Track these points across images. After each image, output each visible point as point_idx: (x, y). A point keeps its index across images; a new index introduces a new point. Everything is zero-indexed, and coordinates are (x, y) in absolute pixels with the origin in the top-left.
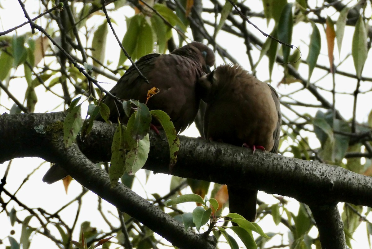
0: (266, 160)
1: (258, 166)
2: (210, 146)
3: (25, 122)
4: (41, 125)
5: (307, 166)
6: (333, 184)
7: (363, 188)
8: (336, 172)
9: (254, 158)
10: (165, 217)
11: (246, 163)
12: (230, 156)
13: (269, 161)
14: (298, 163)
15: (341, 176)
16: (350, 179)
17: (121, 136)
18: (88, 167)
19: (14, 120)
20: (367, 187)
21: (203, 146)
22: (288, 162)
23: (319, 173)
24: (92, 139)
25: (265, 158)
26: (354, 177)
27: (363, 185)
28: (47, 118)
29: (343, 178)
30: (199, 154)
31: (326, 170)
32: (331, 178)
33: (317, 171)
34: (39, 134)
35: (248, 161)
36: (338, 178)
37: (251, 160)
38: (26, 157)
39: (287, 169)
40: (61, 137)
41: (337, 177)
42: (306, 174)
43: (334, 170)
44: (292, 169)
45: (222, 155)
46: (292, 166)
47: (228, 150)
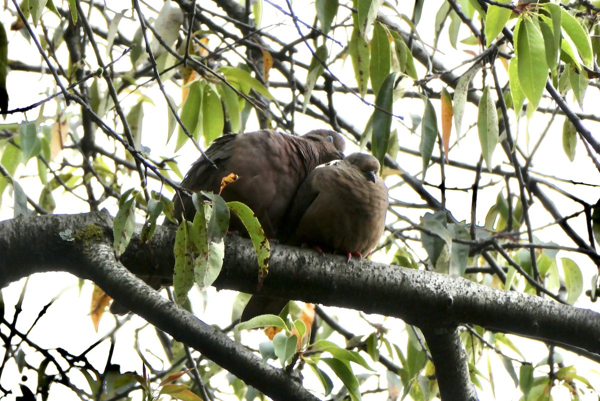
0: (363, 270)
1: (354, 278)
2: (290, 254)
3: (48, 226)
4: (68, 230)
5: (418, 277)
6: (452, 300)
7: (492, 305)
8: (456, 285)
9: (348, 268)
10: (234, 347)
11: (338, 275)
12: (317, 266)
13: (368, 271)
14: (406, 273)
15: (462, 289)
16: (474, 293)
17: (186, 236)
18: (132, 283)
19: (33, 223)
20: (496, 303)
21: (281, 254)
22: (392, 272)
23: (434, 286)
24: (136, 246)
25: (363, 268)
26: (479, 290)
27: (492, 300)
28: (75, 220)
29: (465, 292)
30: (276, 263)
31: (442, 282)
32: (449, 292)
33: (430, 282)
34: (66, 241)
35: (340, 271)
36: (459, 292)
37: (344, 270)
38: (49, 272)
39: (392, 281)
40: (95, 245)
41: (458, 290)
42: (416, 288)
43: (454, 282)
44: (398, 281)
45: (307, 264)
46: (398, 278)
47: (314, 259)
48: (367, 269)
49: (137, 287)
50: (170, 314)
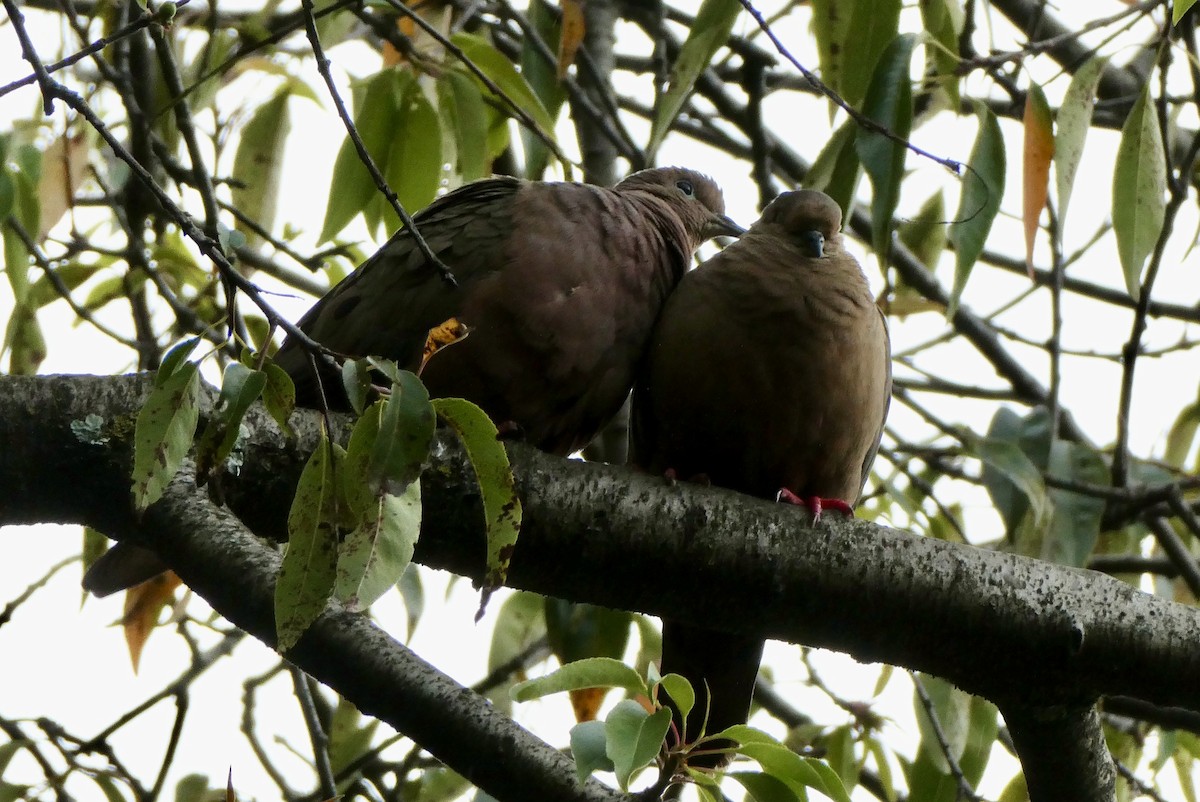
0: (854, 546)
1: (829, 567)
2: (667, 498)
3: (41, 405)
4: (94, 416)
5: (995, 571)
6: (1083, 634)
7: (1186, 649)
8: (1095, 594)
9: (815, 541)
10: (510, 733)
11: (787, 558)
12: (735, 533)
13: (866, 549)
14: (966, 560)
15: (1109, 605)
16: (1140, 618)
18: (253, 560)
21: (644, 497)
22: (929, 555)
23: (1035, 596)
24: (268, 465)
25: (853, 541)
26: (1153, 609)
27: (1185, 638)
28: (113, 392)
29: (1116, 614)
30: (628, 522)
31: (1058, 584)
32: (1075, 612)
33: (1028, 587)
34: (86, 445)
35: (794, 549)
36: (1101, 613)
37: (805, 544)
38: (40, 524)
39: (928, 578)
41: (1097, 608)
42: (990, 599)
43: (1088, 586)
44: (944, 578)
45: (708, 528)
46: (943, 571)
47: (729, 512)
48: (865, 545)
49: (265, 570)
50: (347, 643)
